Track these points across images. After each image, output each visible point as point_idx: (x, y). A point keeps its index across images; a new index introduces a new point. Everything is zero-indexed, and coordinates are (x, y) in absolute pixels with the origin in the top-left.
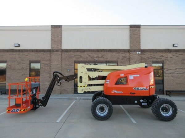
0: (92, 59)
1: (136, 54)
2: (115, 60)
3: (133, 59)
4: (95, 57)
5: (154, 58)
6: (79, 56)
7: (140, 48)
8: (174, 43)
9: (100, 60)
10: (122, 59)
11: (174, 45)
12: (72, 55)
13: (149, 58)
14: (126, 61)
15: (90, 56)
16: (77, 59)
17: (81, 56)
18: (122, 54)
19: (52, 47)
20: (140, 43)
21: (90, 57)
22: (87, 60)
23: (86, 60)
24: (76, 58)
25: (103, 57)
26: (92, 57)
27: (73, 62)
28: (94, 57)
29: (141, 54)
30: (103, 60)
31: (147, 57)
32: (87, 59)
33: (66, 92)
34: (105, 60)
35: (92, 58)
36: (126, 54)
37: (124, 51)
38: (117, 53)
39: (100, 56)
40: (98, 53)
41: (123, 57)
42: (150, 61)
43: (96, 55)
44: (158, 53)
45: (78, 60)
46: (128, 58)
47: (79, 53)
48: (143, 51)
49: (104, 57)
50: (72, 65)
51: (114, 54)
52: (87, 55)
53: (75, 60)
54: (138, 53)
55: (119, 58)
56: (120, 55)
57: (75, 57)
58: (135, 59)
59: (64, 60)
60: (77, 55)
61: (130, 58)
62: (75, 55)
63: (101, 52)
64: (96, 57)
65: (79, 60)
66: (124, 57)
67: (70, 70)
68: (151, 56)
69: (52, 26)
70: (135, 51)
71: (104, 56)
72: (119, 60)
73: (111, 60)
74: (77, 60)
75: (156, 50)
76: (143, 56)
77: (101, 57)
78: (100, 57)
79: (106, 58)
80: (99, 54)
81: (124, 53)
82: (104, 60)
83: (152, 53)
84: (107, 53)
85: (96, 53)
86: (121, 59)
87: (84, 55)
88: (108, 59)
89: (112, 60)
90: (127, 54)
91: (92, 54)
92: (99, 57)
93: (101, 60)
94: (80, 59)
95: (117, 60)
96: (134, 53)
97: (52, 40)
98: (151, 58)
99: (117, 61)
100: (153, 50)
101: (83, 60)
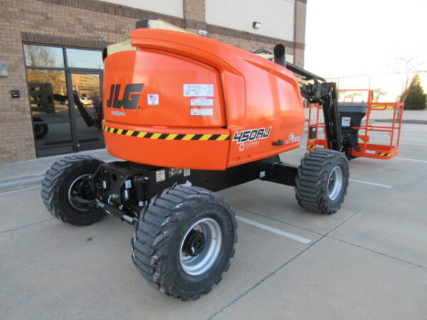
0: (88, 34)
1: (198, 34)
4: (98, 30)
6: (42, 18)
8: (255, 21)
9: (113, 41)
11: (254, 24)
12: (11, 9)
16: (33, 27)
17: (47, 18)
21: (81, 27)
22: (73, 36)
23: (68, 35)
24: (27, 23)
25: (121, 33)
26: (90, 29)
27: (19, 36)
28: (95, 29)
32: (73, 32)
33: (5, 156)
35: (89, 31)
39: (114, 29)
40: (106, 14)
43: (101, 20)
45: (38, 31)
48: (209, 29)
49: (124, 33)
50: (17, 51)
52: (70, 15)
53: (24, 30)
57: (25, 19)
60: (30, 12)
62: (22, 11)
63: (115, 14)
64: (102, 30)
65: (43, 32)
67: (8, 70)
70: (196, 26)
71: (123, 30)
74: (33, 31)
77: (116, 32)
78: (112, 31)
80: (111, 21)
83: (224, 37)
85: (99, 13)
91: (86, 15)
92: (109, 31)
94: (47, 29)
96: (195, 31)
100: (225, 29)
101: (59, 34)
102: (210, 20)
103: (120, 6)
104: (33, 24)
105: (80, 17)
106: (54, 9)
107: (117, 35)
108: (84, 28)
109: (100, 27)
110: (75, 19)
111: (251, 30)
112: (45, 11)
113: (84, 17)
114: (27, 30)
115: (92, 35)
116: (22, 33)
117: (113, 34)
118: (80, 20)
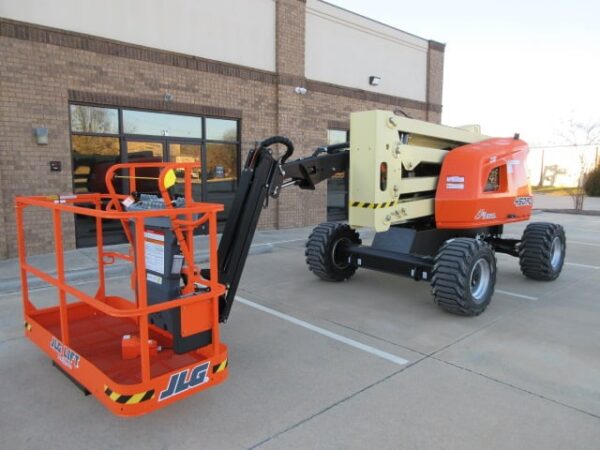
0: (151, 92)
1: (294, 92)
2: (232, 105)
3: (285, 109)
4: (164, 87)
5: (333, 112)
6: (95, 72)
7: (304, 74)
8: (373, 75)
9: (183, 101)
10: (256, 106)
11: (372, 79)
12: (57, 62)
13: (322, 111)
14: (267, 114)
16: (82, 83)
17: (101, 73)
18: (255, 86)
20: (303, 56)
21: (143, 83)
22: (132, 94)
23: (127, 94)
24: (77, 78)
25: (194, 91)
26: (154, 85)
27: (65, 95)
28: (161, 86)
29: (306, 95)
31: (318, 108)
32: (132, 90)
33: (37, 245)
34: (201, 103)
35: (153, 89)
36: (266, 87)
37: (260, 76)
38: (240, 80)
39: (184, 86)
40: (175, 68)
41: (257, 100)
42: (324, 121)
43: (168, 75)
44: (340, 97)
45: (89, 89)
46: (271, 105)
47: (90, 57)
48: (313, 86)
49: (197, 91)
50: (61, 113)
51: (231, 81)
52: (130, 69)
53: (71, 87)
54: (297, 89)
55: (246, 101)
56: (251, 90)
57: (74, 74)
58: (290, 110)
59: (9, 79)
60: (82, 66)
61: (276, 105)
62: (71, 64)
63: (187, 67)
64: (169, 87)
65: (94, 90)
66: (262, 99)
67: (49, 136)
68: (326, 106)
70: (292, 81)
71: (196, 87)
72: (246, 110)
73: (221, 106)
74: (82, 89)
75: (338, 87)
76: (309, 102)
77: (186, 90)
78: (182, 89)
79: (204, 96)
80: (181, 76)
81: (260, 83)
83: (329, 97)
84: (209, 74)
85: (166, 67)
86: (253, 106)
87: (117, 67)
90: (268, 90)
91: (150, 68)
92: (178, 88)
93: (188, 102)
94: (100, 86)
95: (239, 108)
96: (289, 89)
98: (326, 112)
99: (240, 112)
100: (331, 86)
101: (115, 92)
102: (311, 74)
103: (194, 58)
104: (83, 79)
105: (142, 71)
106: (110, 61)
107: (188, 93)
108: (146, 84)
109: (167, 83)
110: (136, 74)
111: (366, 87)
112: (98, 64)
113: (147, 72)
114: (75, 88)
115: (156, 93)
116: (69, 91)
117: (183, 92)
118: (142, 75)
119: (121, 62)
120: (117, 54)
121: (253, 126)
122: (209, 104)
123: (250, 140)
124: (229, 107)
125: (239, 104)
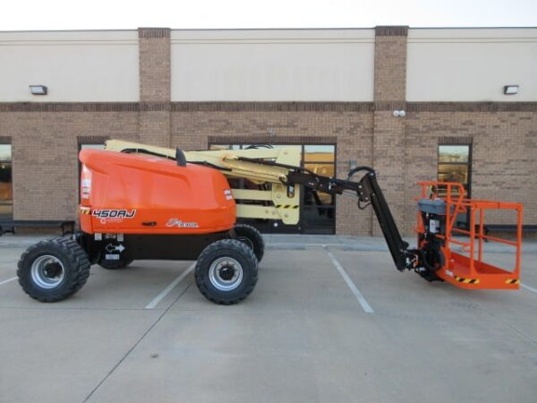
0: (261, 132)
1: (393, 115)
2: (329, 133)
3: (380, 132)
4: (271, 126)
5: (445, 128)
6: (224, 123)
7: (404, 98)
8: (507, 84)
9: (285, 135)
10: (351, 132)
11: (506, 88)
12: (203, 121)
13: (430, 129)
14: (363, 138)
15: (254, 122)
16: (217, 132)
17: (228, 123)
18: (352, 116)
19: (141, 97)
20: (404, 82)
21: (255, 126)
22: (247, 135)
23: (243, 134)
24: (213, 129)
25: (294, 126)
26: (263, 127)
27: (206, 140)
28: (268, 126)
29: (407, 117)
30: (292, 135)
31: (424, 127)
32: (247, 132)
34: (299, 135)
35: (262, 129)
36: (362, 115)
37: (357, 107)
38: (335, 113)
39: (286, 124)
40: (279, 113)
41: (352, 126)
42: (433, 138)
43: (273, 118)
44: (456, 113)
45: (220, 135)
46: (368, 129)
47: (222, 115)
48: (412, 108)
49: (296, 126)
51: (327, 115)
52: (247, 118)
53: (210, 135)
54: (396, 113)
55: (341, 129)
56: (345, 120)
57: (211, 126)
58: (388, 132)
59: (178, 134)
60: (217, 121)
61: (373, 129)
62: (211, 121)
63: (289, 110)
64: (274, 126)
65: (223, 135)
66: (357, 125)
68: (436, 124)
69: (140, 30)
70: (389, 107)
71: (296, 124)
72: (340, 136)
73: (316, 135)
74: (216, 135)
75: (451, 104)
76: (412, 122)
77: (288, 126)
78: (285, 126)
79: (302, 129)
80: (283, 117)
81: (355, 113)
82: (296, 135)
83: (439, 114)
84: (307, 113)
85: (272, 113)
86: (348, 132)
87: (239, 119)
88: (309, 133)
89: (320, 135)
90: (365, 117)
91: (260, 116)
92: (281, 126)
93: (289, 135)
94: (227, 131)
95: (334, 135)
96: (387, 113)
97: (142, 73)
98: (437, 129)
99: (336, 138)
100: (442, 104)
101: (235, 135)
103: (294, 103)
104: (217, 129)
105: (255, 118)
106: (234, 115)
107: (289, 129)
108: (258, 126)
109: (272, 124)
110: (251, 121)
111: (499, 97)
112: (227, 118)
113: (258, 118)
114: (212, 135)
115: (264, 132)
116: (209, 137)
117: (285, 129)
119: (241, 114)
120: (238, 110)
121: (348, 149)
122: (306, 135)
123: (344, 160)
124: (324, 135)
125: (334, 132)
